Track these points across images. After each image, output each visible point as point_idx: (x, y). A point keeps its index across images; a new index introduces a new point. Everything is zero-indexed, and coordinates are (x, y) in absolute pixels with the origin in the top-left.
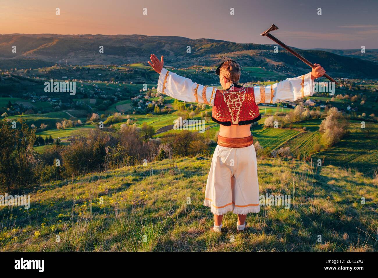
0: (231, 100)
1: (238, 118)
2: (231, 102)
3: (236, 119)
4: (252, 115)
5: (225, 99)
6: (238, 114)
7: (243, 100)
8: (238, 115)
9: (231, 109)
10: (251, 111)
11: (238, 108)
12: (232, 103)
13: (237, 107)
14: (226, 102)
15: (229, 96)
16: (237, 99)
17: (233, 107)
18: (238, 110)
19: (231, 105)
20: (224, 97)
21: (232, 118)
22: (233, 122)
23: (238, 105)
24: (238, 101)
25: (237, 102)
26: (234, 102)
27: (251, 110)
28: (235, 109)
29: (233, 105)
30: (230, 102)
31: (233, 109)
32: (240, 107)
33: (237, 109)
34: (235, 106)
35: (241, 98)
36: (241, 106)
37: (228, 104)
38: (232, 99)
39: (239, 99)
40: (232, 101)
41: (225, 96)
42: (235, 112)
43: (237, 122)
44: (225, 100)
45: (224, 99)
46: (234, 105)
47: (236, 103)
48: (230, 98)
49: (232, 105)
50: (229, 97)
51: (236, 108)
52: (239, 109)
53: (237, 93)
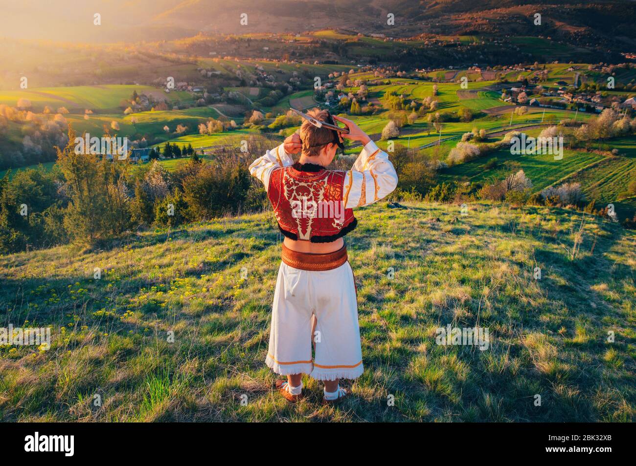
0: (297, 197)
1: (309, 229)
3: (306, 232)
4: (338, 228)
5: (286, 191)
6: (311, 222)
7: (320, 200)
8: (310, 224)
10: (336, 221)
14: (287, 198)
15: (294, 187)
16: (309, 197)
20: (285, 188)
21: (300, 229)
22: (301, 236)
24: (310, 200)
30: (295, 199)
35: (316, 195)
38: (299, 195)
39: (311, 197)
40: (300, 198)
41: (288, 187)
43: (307, 236)
44: (285, 194)
45: (284, 191)
48: (295, 192)
50: (293, 190)
53: (308, 185)
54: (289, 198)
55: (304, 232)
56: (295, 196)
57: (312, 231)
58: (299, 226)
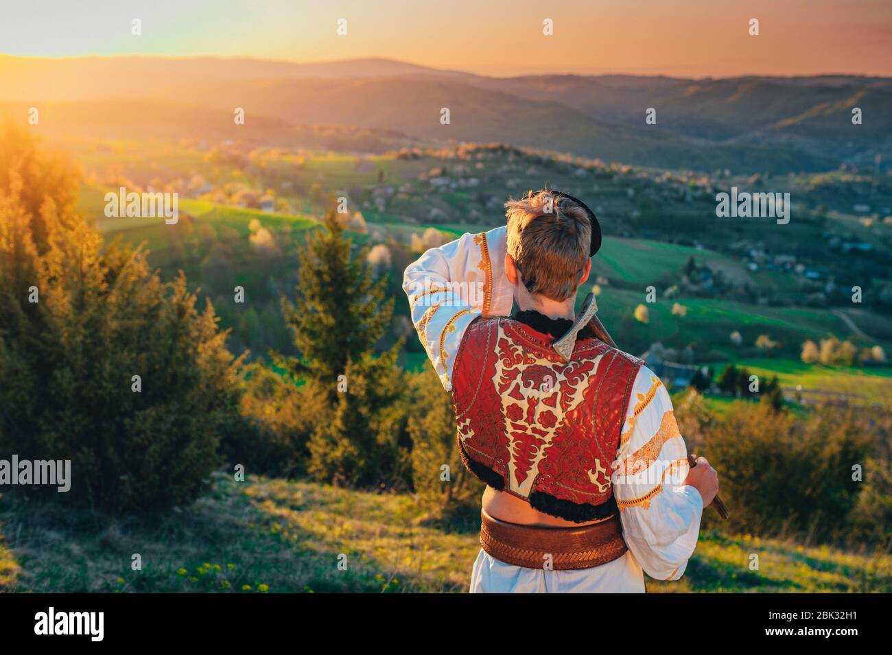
0: (522, 390)
1: (533, 473)
2: (522, 398)
3: (525, 476)
4: (601, 487)
5: (499, 373)
6: (540, 456)
7: (574, 405)
8: (537, 460)
9: (516, 427)
10: (599, 468)
11: (544, 434)
12: (524, 405)
13: (539, 426)
14: (497, 388)
15: (522, 367)
17: (520, 422)
18: (541, 442)
19: (515, 412)
20: (500, 366)
21: (512, 467)
22: (513, 484)
23: (548, 419)
24: (551, 401)
25: (547, 408)
26: (533, 403)
27: (597, 461)
28: (529, 432)
29: (525, 416)
30: (516, 394)
31: (524, 428)
32: (551, 431)
33: (538, 436)
34: (530, 420)
35: (568, 390)
36: (557, 425)
37: (507, 400)
38: (527, 385)
39: (555, 394)
40: (528, 392)
42: (528, 445)
43: (525, 489)
44: (497, 380)
45: (494, 372)
46: (531, 413)
47: (541, 408)
48: (519, 376)
49: (521, 410)
50: (517, 371)
51: (534, 430)
52: (548, 438)
53: (555, 367)
54: (503, 388)
55: (521, 477)
56: (518, 386)
57: (537, 478)
58: (513, 460)
